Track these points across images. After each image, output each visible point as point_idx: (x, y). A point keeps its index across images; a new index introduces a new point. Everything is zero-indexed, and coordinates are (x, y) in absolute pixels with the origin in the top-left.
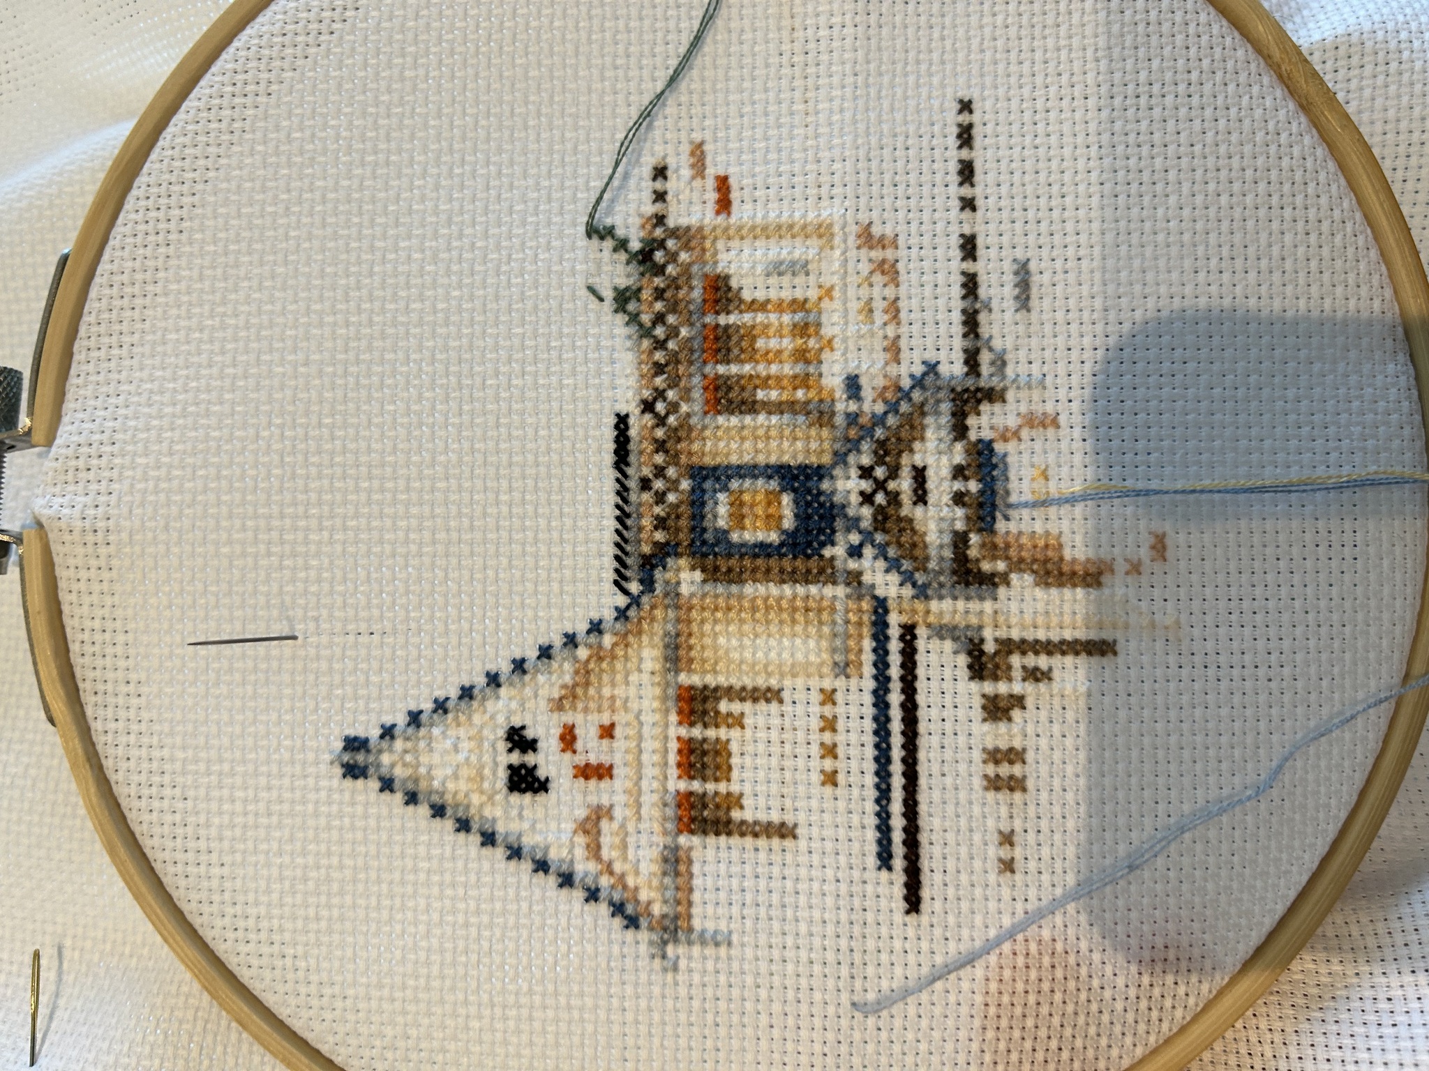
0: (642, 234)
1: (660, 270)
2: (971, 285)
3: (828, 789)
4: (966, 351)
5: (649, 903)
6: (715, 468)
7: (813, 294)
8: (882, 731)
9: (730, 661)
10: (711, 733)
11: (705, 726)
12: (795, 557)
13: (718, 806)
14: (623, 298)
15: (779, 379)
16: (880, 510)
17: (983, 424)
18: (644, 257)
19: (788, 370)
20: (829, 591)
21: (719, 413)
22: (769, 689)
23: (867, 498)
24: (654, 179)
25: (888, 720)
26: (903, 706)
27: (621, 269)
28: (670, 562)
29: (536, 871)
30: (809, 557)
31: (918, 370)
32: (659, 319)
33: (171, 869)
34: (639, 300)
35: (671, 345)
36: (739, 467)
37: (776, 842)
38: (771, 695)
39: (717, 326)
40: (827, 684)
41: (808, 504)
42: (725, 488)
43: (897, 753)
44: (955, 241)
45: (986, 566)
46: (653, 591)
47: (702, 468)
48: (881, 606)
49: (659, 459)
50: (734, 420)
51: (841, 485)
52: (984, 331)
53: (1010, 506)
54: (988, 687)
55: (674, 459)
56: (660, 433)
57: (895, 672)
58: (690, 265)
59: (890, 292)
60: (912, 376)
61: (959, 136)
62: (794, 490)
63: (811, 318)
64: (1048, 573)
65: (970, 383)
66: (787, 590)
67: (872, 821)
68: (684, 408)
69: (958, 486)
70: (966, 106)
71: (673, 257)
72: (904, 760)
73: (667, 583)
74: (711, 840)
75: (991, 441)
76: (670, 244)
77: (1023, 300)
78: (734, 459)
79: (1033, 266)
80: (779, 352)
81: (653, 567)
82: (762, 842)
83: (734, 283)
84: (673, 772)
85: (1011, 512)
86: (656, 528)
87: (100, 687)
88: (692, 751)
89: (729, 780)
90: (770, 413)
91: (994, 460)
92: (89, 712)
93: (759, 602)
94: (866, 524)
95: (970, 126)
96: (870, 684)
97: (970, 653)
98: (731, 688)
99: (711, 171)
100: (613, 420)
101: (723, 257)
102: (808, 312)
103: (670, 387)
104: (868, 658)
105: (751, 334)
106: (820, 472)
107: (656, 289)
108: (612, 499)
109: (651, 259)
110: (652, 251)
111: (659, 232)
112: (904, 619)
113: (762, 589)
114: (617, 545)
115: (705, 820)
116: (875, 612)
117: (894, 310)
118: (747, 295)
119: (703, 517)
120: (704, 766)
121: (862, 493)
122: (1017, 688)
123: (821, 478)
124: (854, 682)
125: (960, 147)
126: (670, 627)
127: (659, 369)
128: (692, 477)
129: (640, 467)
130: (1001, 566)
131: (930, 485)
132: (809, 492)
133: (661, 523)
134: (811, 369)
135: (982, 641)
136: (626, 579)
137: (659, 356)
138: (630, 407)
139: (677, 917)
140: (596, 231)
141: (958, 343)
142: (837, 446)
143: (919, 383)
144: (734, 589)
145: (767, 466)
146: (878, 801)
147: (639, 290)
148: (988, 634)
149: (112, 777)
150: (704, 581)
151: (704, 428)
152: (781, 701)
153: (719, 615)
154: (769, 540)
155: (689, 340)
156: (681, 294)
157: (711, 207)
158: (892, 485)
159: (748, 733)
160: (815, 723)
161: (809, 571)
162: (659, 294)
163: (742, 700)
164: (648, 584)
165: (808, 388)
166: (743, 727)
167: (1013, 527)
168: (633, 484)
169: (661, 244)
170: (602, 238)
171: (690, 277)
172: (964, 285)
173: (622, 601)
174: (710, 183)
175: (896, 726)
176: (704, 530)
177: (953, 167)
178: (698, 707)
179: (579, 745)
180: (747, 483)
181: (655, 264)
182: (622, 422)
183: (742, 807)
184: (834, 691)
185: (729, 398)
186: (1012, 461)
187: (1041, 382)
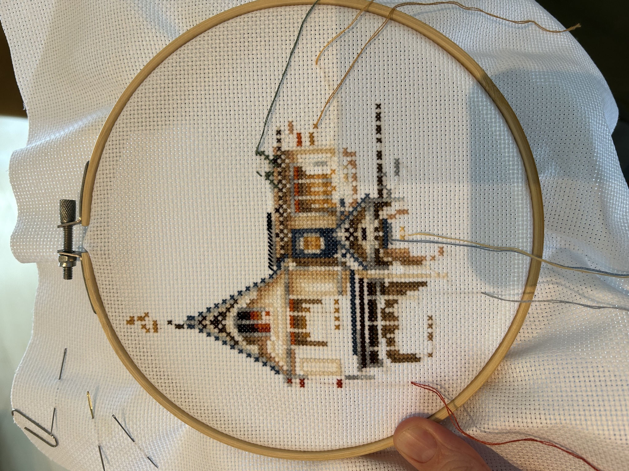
0: (273, 153)
1: (279, 166)
2: (380, 168)
3: (337, 331)
4: (378, 190)
5: (282, 366)
6: (299, 230)
7: (329, 172)
8: (354, 312)
9: (305, 291)
10: (300, 314)
11: (298, 312)
12: (325, 258)
13: (303, 337)
14: (268, 175)
15: (318, 201)
16: (352, 242)
17: (384, 214)
18: (274, 162)
19: (322, 198)
20: (336, 268)
21: (300, 212)
22: (318, 300)
23: (347, 239)
24: (277, 135)
25: (355, 308)
26: (360, 304)
27: (267, 166)
28: (286, 260)
29: (247, 357)
30: (329, 258)
31: (363, 196)
32: (280, 182)
33: (136, 357)
34: (273, 176)
35: (284, 190)
36: (307, 229)
37: (321, 347)
38: (319, 301)
39: (299, 183)
40: (336, 298)
41: (329, 241)
43: (358, 319)
44: (375, 153)
45: (385, 259)
46: (281, 269)
47: (295, 230)
48: (353, 273)
49: (281, 227)
50: (305, 214)
51: (339, 234)
52: (384, 183)
53: (392, 240)
54: (386, 297)
55: (286, 227)
56: (281, 219)
57: (357, 293)
59: (354, 171)
60: (361, 199)
61: (376, 117)
62: (324, 236)
63: (329, 181)
64: (405, 261)
65: (380, 200)
66: (323, 268)
67: (351, 340)
68: (289, 211)
69: (376, 234)
70: (378, 106)
71: (284, 161)
72: (360, 321)
73: (285, 266)
74: (301, 347)
75: (387, 219)
76: (283, 157)
77: (397, 173)
78: (305, 227)
79: (400, 161)
80: (318, 192)
81: (280, 262)
82: (317, 347)
83: (303, 169)
84: (289, 326)
86: (281, 249)
87: (109, 302)
88: (294, 320)
90: (316, 212)
91: (388, 225)
92: (107, 310)
93: (314, 272)
94: (347, 247)
95: (380, 113)
96: (350, 297)
97: (381, 287)
98: (306, 299)
99: (295, 132)
100: (266, 215)
101: (300, 161)
102: (327, 178)
103: (284, 204)
104: (349, 289)
105: (309, 186)
106: (332, 230)
108: (267, 240)
109: (277, 162)
110: (277, 159)
111: (279, 153)
112: (360, 277)
113: (315, 268)
114: (269, 255)
115: (299, 341)
116: (351, 274)
117: (355, 177)
118: (308, 173)
119: (296, 246)
120: (298, 324)
121: (346, 237)
122: (395, 297)
123: (333, 232)
124: (344, 296)
126: (286, 281)
127: (280, 198)
128: (292, 233)
129: (276, 229)
131: (367, 234)
132: (329, 237)
133: (282, 247)
134: (329, 197)
135: (384, 283)
136: (272, 265)
137: (280, 194)
138: (272, 211)
139: (291, 371)
140: (259, 153)
141: (376, 187)
142: (338, 222)
143: (363, 200)
144: (306, 268)
145: (316, 229)
146: (352, 334)
147: (273, 172)
148: (387, 281)
149: (116, 330)
150: (297, 266)
151: (295, 217)
152: (322, 304)
153: (301, 276)
154: (317, 253)
155: (290, 188)
156: (287, 174)
157: (295, 144)
158: (355, 234)
159: (312, 314)
160: (333, 310)
161: (329, 262)
162: (280, 173)
163: (309, 303)
164: (279, 267)
165: (328, 203)
166: (310, 312)
167: (394, 247)
168: (273, 235)
169: (280, 157)
170: (261, 155)
171: (289, 167)
172: (378, 168)
173: (271, 272)
174: (295, 136)
175: (358, 310)
176: (296, 250)
178: (296, 306)
180: (309, 234)
181: (278, 164)
182: (269, 215)
184: (338, 300)
185: (303, 207)
186: (393, 225)
187: (403, 199)
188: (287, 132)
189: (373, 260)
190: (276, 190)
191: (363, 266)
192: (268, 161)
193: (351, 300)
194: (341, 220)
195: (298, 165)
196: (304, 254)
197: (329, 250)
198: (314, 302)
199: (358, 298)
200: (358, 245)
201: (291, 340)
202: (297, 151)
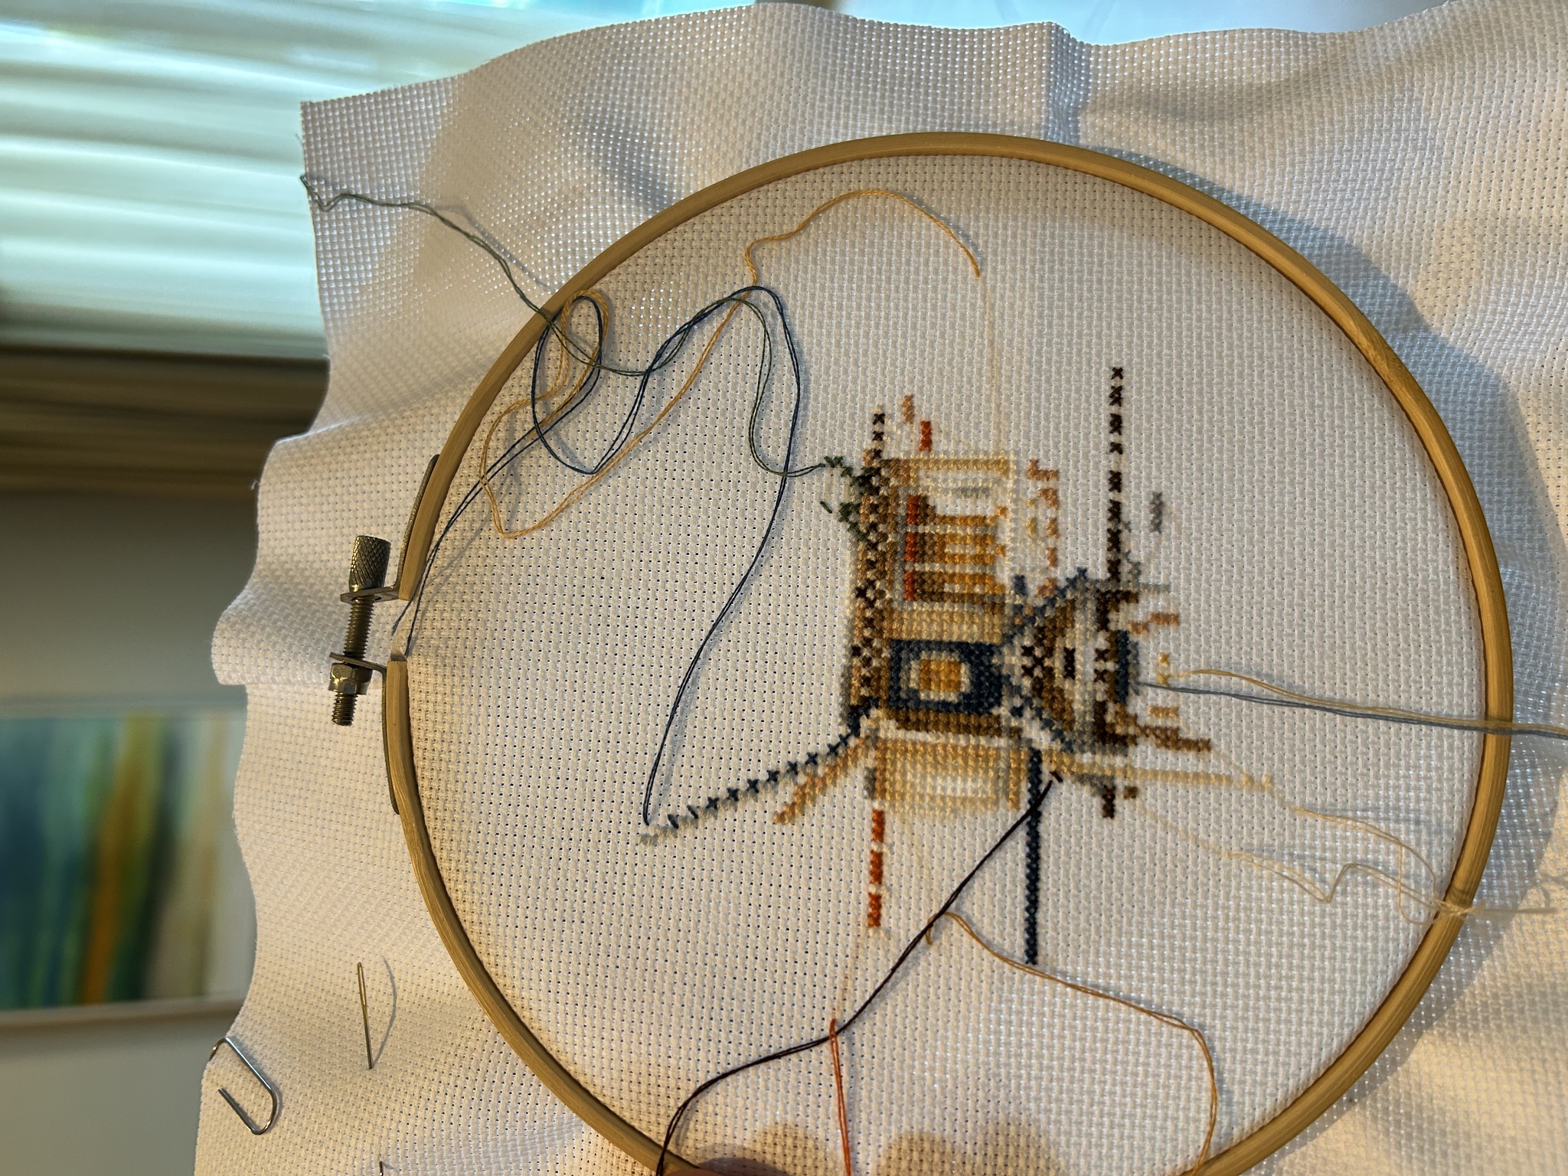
1: (875, 491)
2: (1115, 510)
4: (1109, 561)
6: (909, 642)
7: (990, 512)
9: (915, 793)
12: (969, 714)
14: (846, 511)
15: (962, 576)
17: (1122, 618)
18: (865, 482)
19: (970, 570)
20: (995, 742)
21: (915, 600)
23: (1028, 671)
24: (874, 423)
27: (845, 490)
28: (872, 712)
30: (980, 715)
31: (1071, 573)
32: (873, 527)
34: (858, 513)
35: (881, 547)
36: (929, 642)
41: (981, 674)
43: (1044, 873)
44: (1104, 478)
45: (1119, 730)
46: (858, 734)
47: (900, 641)
48: (1036, 756)
49: (867, 633)
50: (926, 607)
51: (1007, 660)
53: (1138, 683)
55: (879, 633)
56: (868, 614)
59: (1051, 513)
61: (1111, 396)
62: (971, 662)
63: (989, 531)
64: (1168, 738)
65: (1112, 587)
66: (962, 739)
68: (888, 595)
69: (1101, 665)
70: (1118, 373)
71: (885, 481)
75: (1127, 632)
76: (884, 471)
77: (1157, 526)
78: (925, 636)
79: (1165, 498)
80: (963, 556)
81: (859, 715)
83: (931, 503)
85: (1140, 688)
86: (862, 686)
87: (434, 784)
90: (954, 602)
91: (1129, 647)
93: (940, 748)
95: (1120, 388)
97: (1104, 797)
99: (917, 420)
102: (987, 526)
103: (878, 579)
105: (942, 541)
106: (990, 650)
107: (872, 505)
109: (869, 483)
110: (870, 477)
112: (1053, 768)
113: (942, 737)
116: (1031, 760)
117: (1054, 528)
118: (939, 512)
119: (899, 679)
121: (1024, 667)
123: (992, 654)
127: (871, 565)
129: (853, 638)
130: (1131, 730)
132: (982, 664)
133: (866, 681)
134: (988, 570)
138: (848, 593)
141: (1103, 555)
142: (1006, 630)
143: (1072, 583)
144: (921, 735)
145: (950, 643)
147: (859, 505)
149: (437, 854)
153: (908, 757)
154: (950, 699)
155: (893, 544)
156: (890, 510)
157: (915, 446)
158: (1047, 663)
161: (980, 726)
162: (874, 508)
165: (984, 584)
166: (923, 846)
169: (878, 471)
171: (897, 497)
172: (1110, 510)
174: (917, 427)
176: (899, 689)
180: (934, 655)
185: (923, 589)
186: (1141, 648)
187: (1167, 588)
188: (899, 417)
189: (1088, 729)
190: (861, 545)
191: (1062, 741)
192: (848, 480)
194: (1014, 625)
196: (919, 702)
200: (1052, 689)
202: (917, 461)
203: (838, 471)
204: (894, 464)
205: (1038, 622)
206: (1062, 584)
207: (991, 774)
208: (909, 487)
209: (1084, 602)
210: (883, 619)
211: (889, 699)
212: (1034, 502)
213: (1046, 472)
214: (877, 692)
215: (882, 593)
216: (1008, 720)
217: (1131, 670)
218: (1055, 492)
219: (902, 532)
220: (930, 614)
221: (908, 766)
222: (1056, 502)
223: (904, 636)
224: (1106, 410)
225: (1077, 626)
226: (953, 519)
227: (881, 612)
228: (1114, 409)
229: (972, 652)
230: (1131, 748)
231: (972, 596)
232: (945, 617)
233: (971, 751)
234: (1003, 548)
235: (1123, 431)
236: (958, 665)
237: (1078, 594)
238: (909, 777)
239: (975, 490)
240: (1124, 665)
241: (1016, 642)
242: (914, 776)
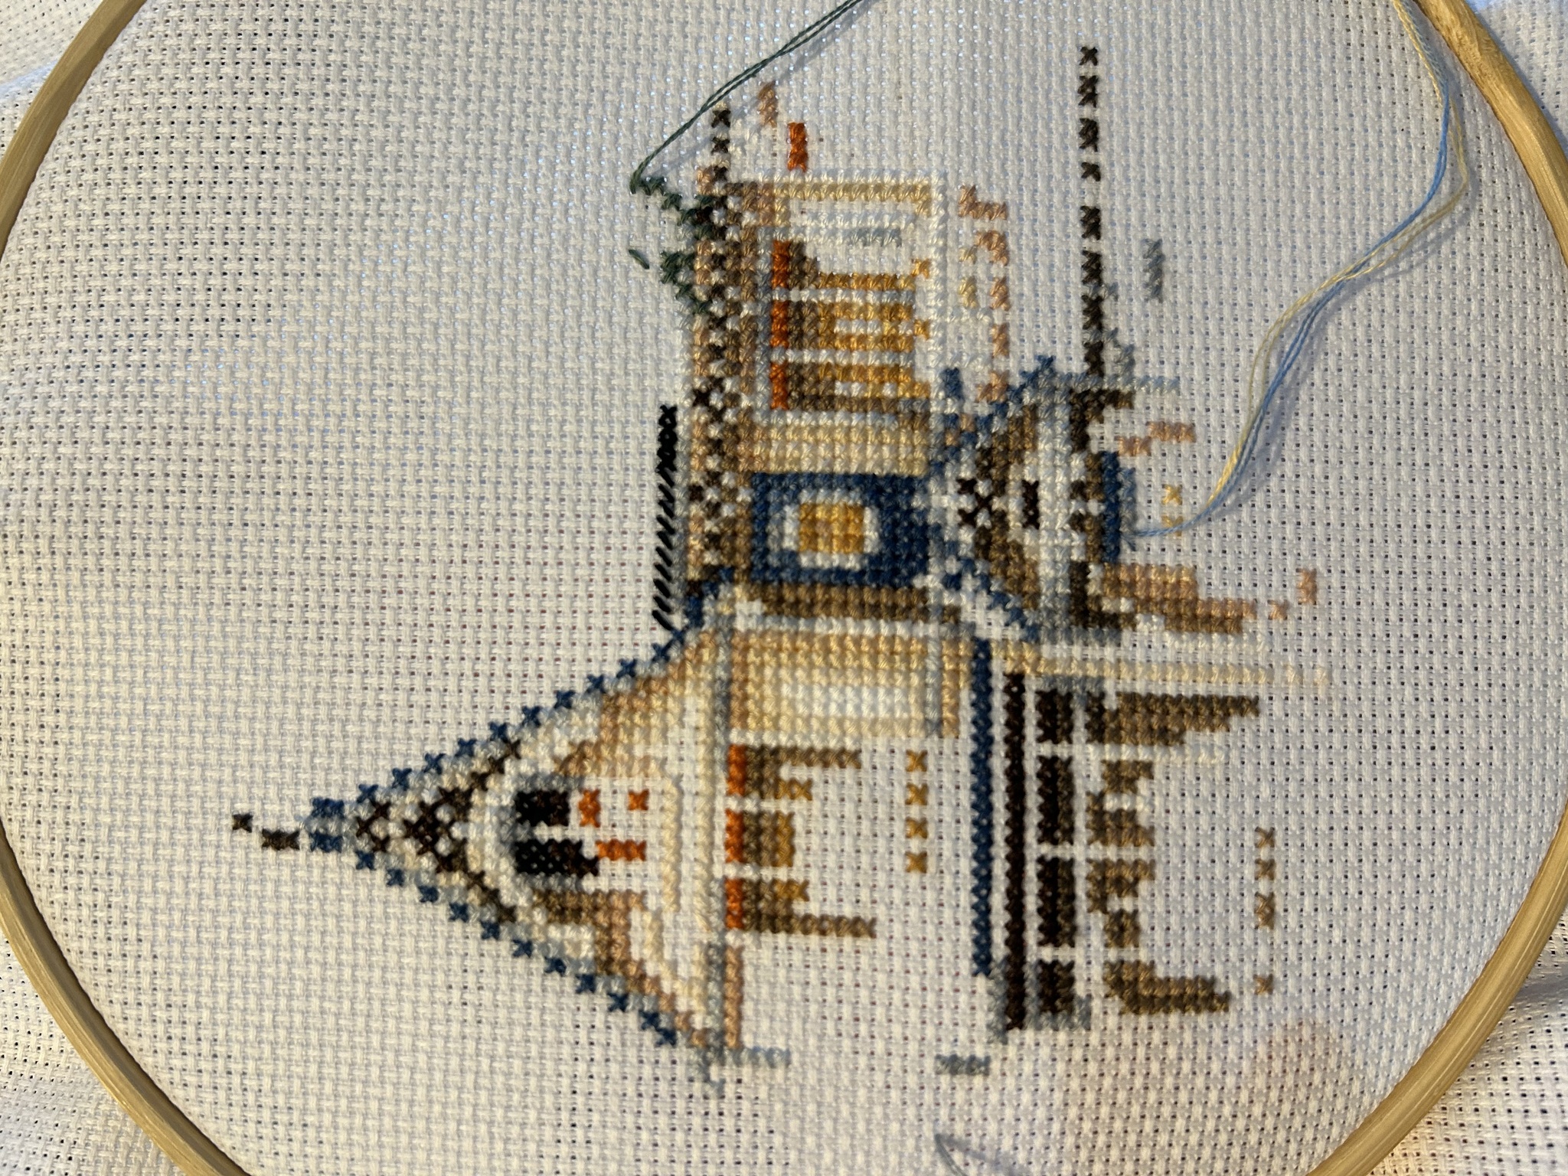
0: (698, 189)
2: (1094, 267)
3: (914, 878)
6: (781, 477)
7: (904, 269)
10: (769, 806)
14: (673, 265)
15: (862, 371)
16: (983, 532)
17: (1104, 434)
23: (968, 518)
25: (990, 791)
26: (1008, 773)
29: (548, 971)
30: (895, 588)
31: (1030, 366)
37: (848, 941)
38: (846, 758)
39: (788, 303)
40: (915, 746)
42: (795, 499)
44: (1074, 216)
45: (1107, 606)
49: (712, 463)
52: (1109, 324)
53: (1136, 533)
54: (1109, 753)
56: (714, 432)
57: (998, 731)
58: (755, 228)
60: (1023, 373)
61: (1082, 91)
62: (879, 505)
65: (1091, 385)
67: (968, 916)
69: (1075, 506)
73: (719, 615)
74: (767, 937)
79: (1165, 249)
81: (702, 596)
82: (830, 941)
83: (809, 253)
84: (721, 854)
85: (1139, 541)
89: (790, 865)
94: (965, 551)
96: (967, 746)
99: (784, 119)
100: (655, 415)
101: (797, 220)
102: (899, 290)
104: (967, 714)
106: (910, 485)
107: (714, 256)
108: (652, 510)
111: (718, 190)
112: (1009, 667)
116: (975, 657)
118: (824, 268)
122: (1143, 755)
123: (912, 492)
124: (947, 743)
125: (1082, 104)
126: (721, 673)
127: (716, 352)
128: (754, 487)
130: (1125, 606)
131: (1043, 507)
132: (897, 508)
133: (713, 541)
135: (1103, 695)
136: (668, 610)
137: (715, 338)
138: (679, 398)
140: (642, 184)
141: (1078, 337)
145: (847, 476)
146: (975, 891)
147: (692, 257)
148: (1109, 686)
150: (765, 615)
151: (770, 426)
154: (848, 565)
155: (751, 319)
159: (816, 804)
161: (895, 606)
162: (718, 261)
164: (696, 618)
167: (1139, 558)
168: (679, 494)
170: (648, 193)
173: (661, 637)
175: (999, 799)
177: (1073, 128)
179: (604, 816)
181: (712, 226)
182: (668, 415)
183: (806, 899)
184: (924, 754)
186: (1141, 478)
187: (1175, 383)
188: (755, 118)
189: (1061, 606)
190: (699, 322)
191: (1023, 625)
192: (673, 215)
193: (974, 756)
194: (944, 447)
195: (792, 236)
196: (799, 570)
197: (895, 558)
198: (825, 758)
199: (1000, 749)
200: (1004, 547)
201: (728, 912)
202: (785, 186)
203: (657, 199)
204: (750, 192)
205: (982, 440)
206: (1016, 381)
207: (915, 680)
208: (774, 227)
209: (1052, 406)
210: (738, 440)
211: (751, 568)
212: (972, 252)
213: (989, 206)
214: (731, 556)
215: (734, 399)
216: (939, 594)
217: (1125, 513)
218: (1003, 238)
219: (766, 299)
220: (814, 430)
221: (784, 673)
222: (1005, 253)
223: (773, 467)
224: (1075, 112)
225: (1041, 446)
226: (845, 279)
227: (734, 428)
228: (1087, 111)
229: (880, 491)
230: (1126, 635)
231: (877, 401)
232: (839, 435)
233: (883, 647)
234: (926, 326)
235: (1100, 144)
236: (859, 511)
237: (1041, 397)
238: (785, 690)
239: (880, 232)
240: (1114, 506)
241: (948, 474)
242: (794, 689)
